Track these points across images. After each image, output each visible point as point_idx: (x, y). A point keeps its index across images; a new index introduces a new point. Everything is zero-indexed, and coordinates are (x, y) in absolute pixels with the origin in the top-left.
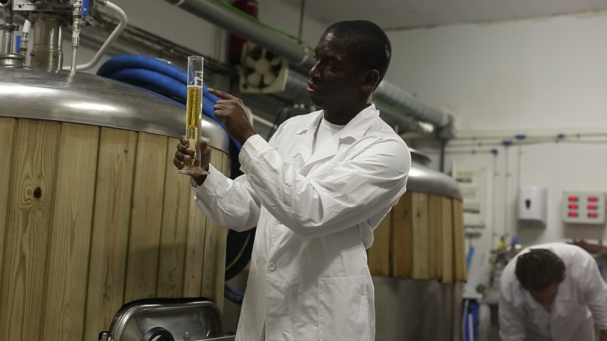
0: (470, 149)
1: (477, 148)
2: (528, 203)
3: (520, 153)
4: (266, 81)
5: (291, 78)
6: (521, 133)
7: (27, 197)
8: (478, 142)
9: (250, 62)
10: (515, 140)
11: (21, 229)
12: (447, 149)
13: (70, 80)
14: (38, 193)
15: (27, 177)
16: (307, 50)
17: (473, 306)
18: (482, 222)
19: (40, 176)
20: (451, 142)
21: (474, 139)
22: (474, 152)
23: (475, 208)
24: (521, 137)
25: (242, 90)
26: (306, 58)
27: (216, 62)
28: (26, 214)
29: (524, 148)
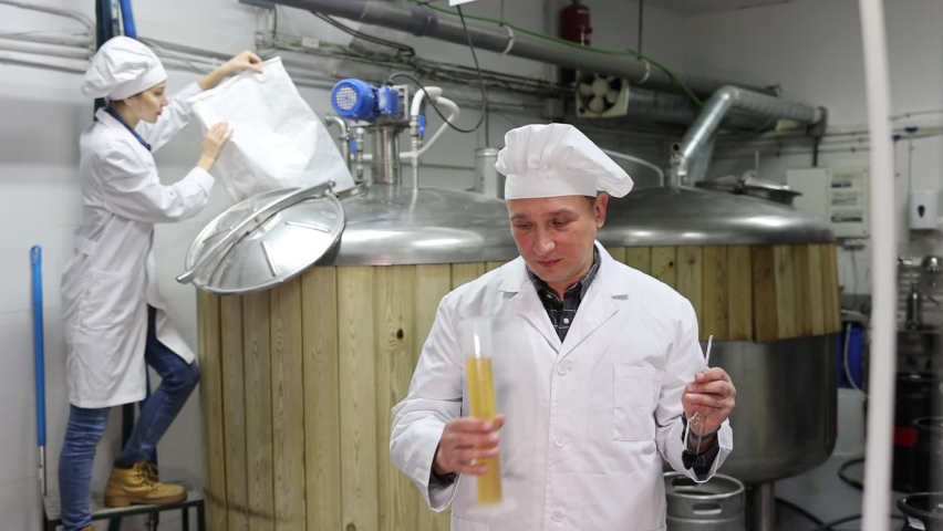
0: (849, 146)
1: (857, 145)
2: (921, 210)
3: (911, 149)
4: (611, 100)
5: (633, 95)
6: (911, 125)
7: (392, 339)
8: (857, 137)
9: (585, 89)
10: (904, 134)
11: (388, 366)
12: (821, 147)
13: (412, 207)
14: (400, 335)
15: (390, 320)
16: (648, 66)
17: (856, 330)
18: (865, 232)
19: (401, 318)
20: (826, 139)
21: (853, 134)
22: (853, 150)
23: (856, 216)
24: (911, 130)
25: (579, 115)
26: (647, 75)
27: (546, 82)
28: (392, 355)
29: (916, 142)
